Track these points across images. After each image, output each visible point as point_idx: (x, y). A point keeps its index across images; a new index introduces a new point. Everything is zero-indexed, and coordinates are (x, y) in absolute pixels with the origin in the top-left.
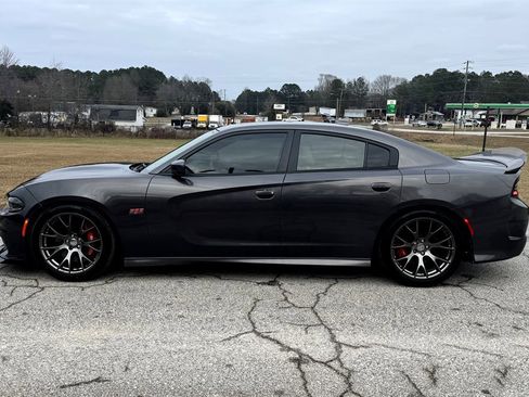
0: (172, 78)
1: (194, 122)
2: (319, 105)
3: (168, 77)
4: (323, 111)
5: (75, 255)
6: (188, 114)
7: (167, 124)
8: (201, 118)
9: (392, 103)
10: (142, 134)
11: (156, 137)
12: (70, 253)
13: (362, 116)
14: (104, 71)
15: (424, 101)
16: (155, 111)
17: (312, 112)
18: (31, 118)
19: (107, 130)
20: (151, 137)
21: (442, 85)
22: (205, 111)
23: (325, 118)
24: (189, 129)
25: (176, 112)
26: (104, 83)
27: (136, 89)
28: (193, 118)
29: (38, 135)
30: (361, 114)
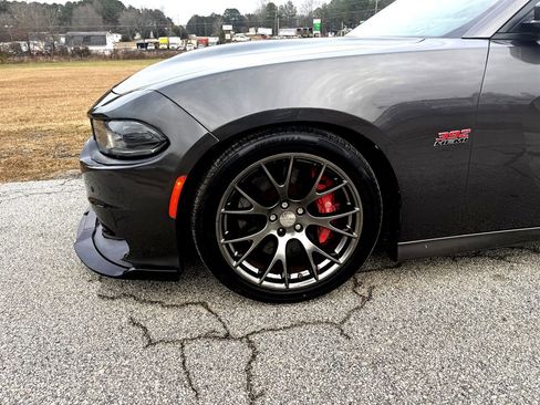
0: (131, 7)
1: (157, 44)
2: (257, 26)
3: (127, 6)
4: (262, 31)
5: (294, 246)
6: (149, 38)
7: (133, 47)
8: (162, 40)
9: (317, 22)
10: (115, 56)
11: (128, 58)
12: (283, 242)
13: (293, 34)
14: (68, 3)
15: (341, 20)
16: (120, 37)
17: (252, 31)
18: (12, 47)
19: (84, 55)
20: (124, 59)
21: (354, 6)
22: (163, 35)
23: (264, 36)
24: (153, 50)
25: (138, 36)
26: (71, 14)
27: (101, 17)
28: (155, 40)
29: (22, 62)
30: (292, 32)
